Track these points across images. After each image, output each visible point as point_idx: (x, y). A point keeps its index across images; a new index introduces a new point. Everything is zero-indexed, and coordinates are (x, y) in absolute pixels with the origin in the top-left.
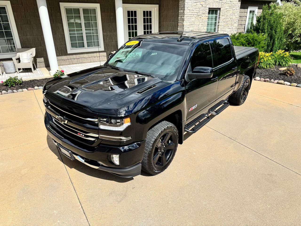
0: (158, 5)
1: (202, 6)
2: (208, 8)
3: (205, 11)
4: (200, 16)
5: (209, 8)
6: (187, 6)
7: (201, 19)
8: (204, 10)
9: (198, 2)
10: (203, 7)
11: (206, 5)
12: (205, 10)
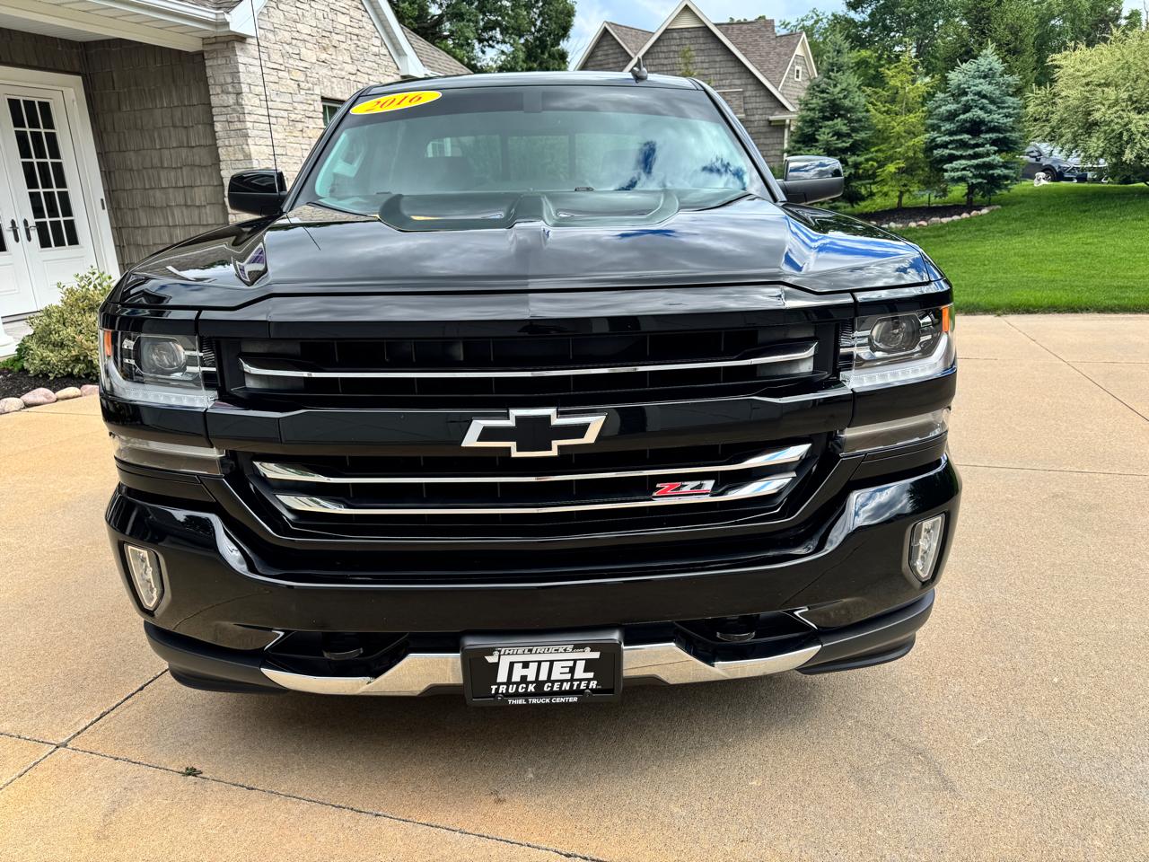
0: (80, 78)
1: (299, 85)
2: (319, 99)
3: (312, 108)
4: (300, 126)
5: (324, 99)
6: (249, 81)
7: (304, 135)
8: (310, 102)
9: (283, 68)
10: (303, 92)
11: (310, 85)
12: (312, 102)
